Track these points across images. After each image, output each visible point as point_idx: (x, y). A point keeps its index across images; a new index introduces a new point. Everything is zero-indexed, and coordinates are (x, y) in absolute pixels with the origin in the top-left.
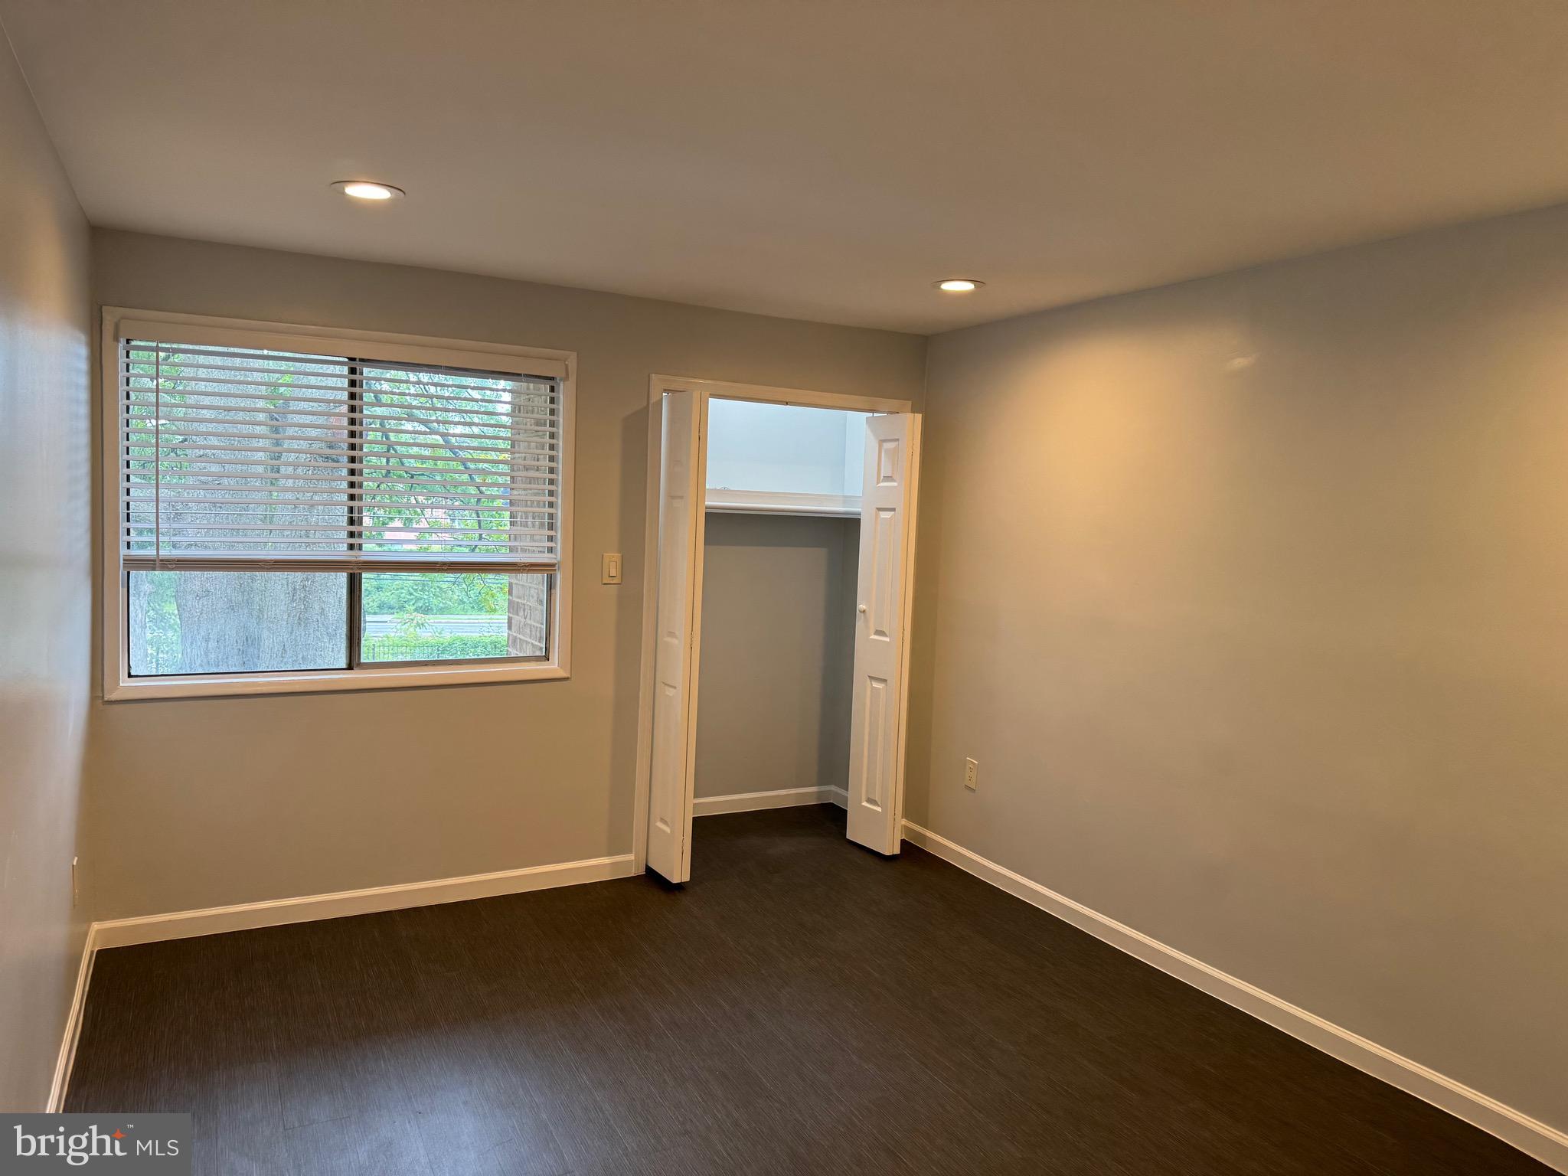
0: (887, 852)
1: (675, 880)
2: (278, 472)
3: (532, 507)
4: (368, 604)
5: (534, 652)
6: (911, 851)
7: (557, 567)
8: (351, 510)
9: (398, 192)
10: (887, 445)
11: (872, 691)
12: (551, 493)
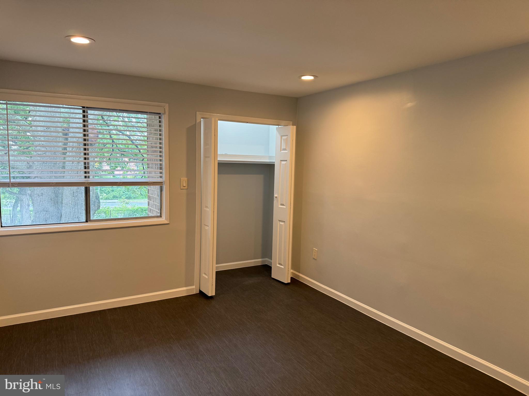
0: (286, 282)
1: (210, 295)
2: (66, 150)
3: (155, 161)
4: (109, 196)
5: (157, 214)
6: (295, 281)
7: (163, 183)
8: (85, 163)
9: (93, 40)
10: (284, 138)
11: (280, 226)
12: (160, 156)
